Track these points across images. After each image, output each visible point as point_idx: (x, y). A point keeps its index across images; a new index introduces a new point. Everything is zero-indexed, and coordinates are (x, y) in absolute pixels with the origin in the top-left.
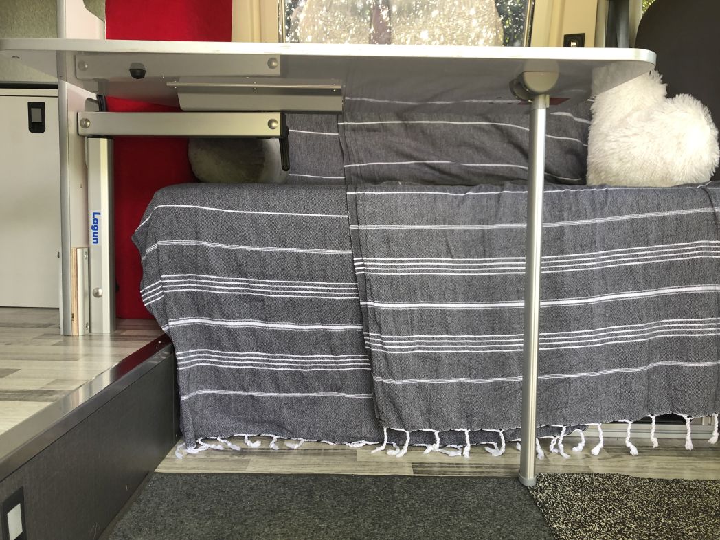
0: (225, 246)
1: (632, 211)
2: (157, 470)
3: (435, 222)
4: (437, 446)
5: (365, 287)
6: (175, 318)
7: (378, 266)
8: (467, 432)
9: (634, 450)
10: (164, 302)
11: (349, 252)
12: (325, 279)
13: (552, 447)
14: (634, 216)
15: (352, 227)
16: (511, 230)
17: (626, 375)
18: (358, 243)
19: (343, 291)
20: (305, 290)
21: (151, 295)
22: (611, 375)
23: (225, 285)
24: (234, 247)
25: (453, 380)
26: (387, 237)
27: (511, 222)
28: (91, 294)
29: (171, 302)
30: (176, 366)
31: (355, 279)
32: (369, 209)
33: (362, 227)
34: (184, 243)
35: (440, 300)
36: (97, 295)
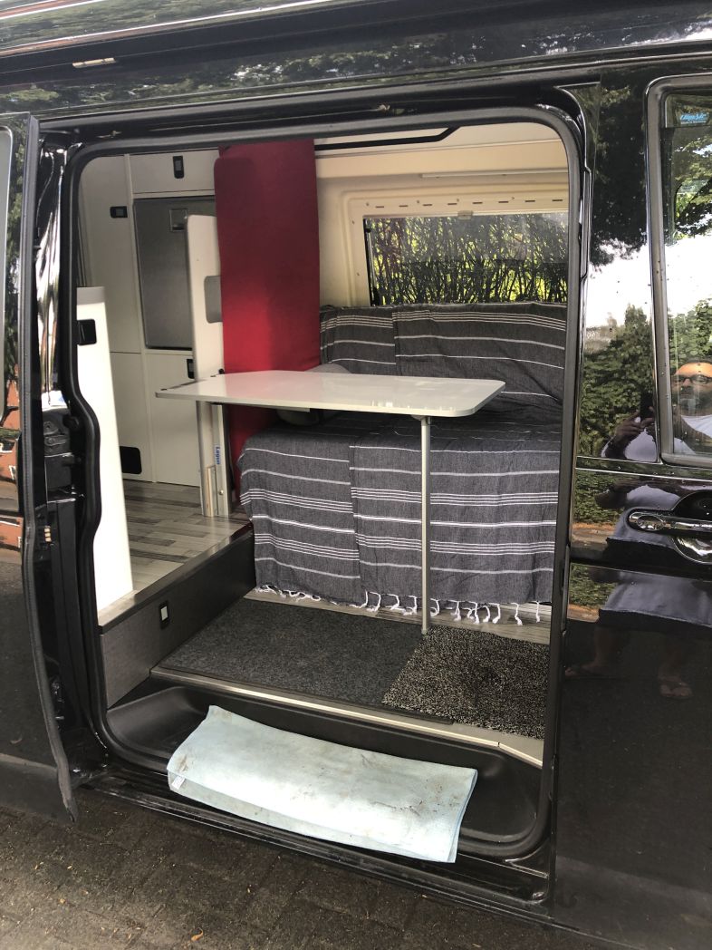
0: (281, 475)
1: (527, 469)
2: (245, 597)
3: (400, 468)
4: (398, 605)
5: (358, 505)
6: (256, 514)
7: (365, 493)
8: (415, 598)
9: (520, 622)
10: (250, 504)
11: (349, 483)
12: (334, 499)
13: (468, 615)
14: (527, 473)
15: (351, 468)
16: (446, 476)
17: (518, 574)
18: (353, 477)
19: (344, 507)
20: (322, 505)
21: (245, 499)
22: (509, 574)
23: (279, 498)
24: (285, 475)
25: (408, 566)
26: (371, 476)
27: (447, 471)
28: (217, 493)
29: (254, 504)
30: (254, 541)
31: (351, 500)
32: (361, 458)
33: (357, 469)
34: (261, 471)
35: (401, 517)
36: (220, 494)
